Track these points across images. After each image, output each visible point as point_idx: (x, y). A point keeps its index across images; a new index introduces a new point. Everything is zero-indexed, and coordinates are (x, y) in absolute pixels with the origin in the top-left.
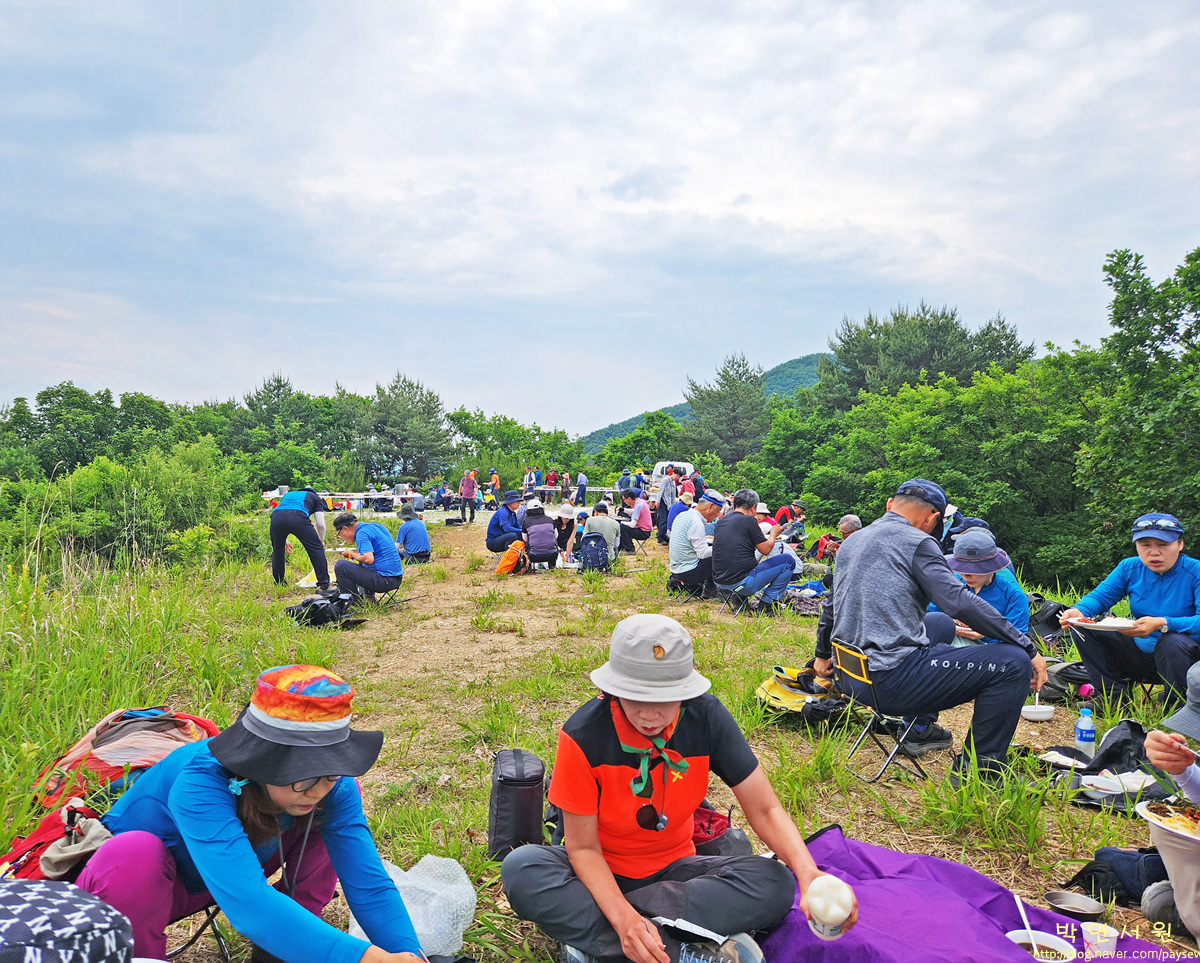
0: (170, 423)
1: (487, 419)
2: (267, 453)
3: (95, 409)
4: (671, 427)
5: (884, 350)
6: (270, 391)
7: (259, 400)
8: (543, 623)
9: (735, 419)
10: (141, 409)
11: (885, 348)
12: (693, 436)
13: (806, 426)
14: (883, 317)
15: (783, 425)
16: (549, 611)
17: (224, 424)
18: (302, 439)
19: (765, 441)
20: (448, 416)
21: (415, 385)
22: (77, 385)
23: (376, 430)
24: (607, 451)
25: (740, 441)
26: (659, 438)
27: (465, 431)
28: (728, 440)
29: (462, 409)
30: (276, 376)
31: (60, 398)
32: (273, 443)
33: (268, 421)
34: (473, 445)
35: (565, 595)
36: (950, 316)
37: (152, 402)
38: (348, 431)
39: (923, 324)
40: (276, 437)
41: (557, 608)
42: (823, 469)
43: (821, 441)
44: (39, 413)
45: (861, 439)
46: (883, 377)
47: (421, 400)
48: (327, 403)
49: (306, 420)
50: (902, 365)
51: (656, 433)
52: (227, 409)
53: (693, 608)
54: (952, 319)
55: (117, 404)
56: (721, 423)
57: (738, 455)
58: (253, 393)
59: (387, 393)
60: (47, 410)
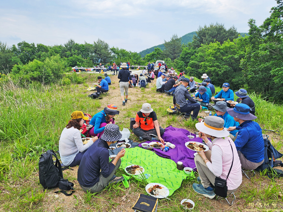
0: (48, 51)
1: (119, 50)
2: (70, 58)
3: (31, 47)
4: (160, 51)
5: (207, 34)
6: (70, 43)
7: (68, 45)
8: (134, 98)
9: (174, 50)
10: (41, 48)
11: (208, 33)
12: (165, 53)
13: (189, 51)
14: (208, 26)
15: (185, 51)
16: (135, 96)
17: (60, 50)
18: (78, 54)
19: (181, 55)
20: (110, 49)
21: (103, 41)
22: (26, 42)
23: (94, 52)
24: (146, 57)
25: (175, 55)
26: (157, 54)
27: (114, 52)
28: (172, 54)
29: (113, 47)
30: (71, 39)
31: (23, 45)
32: (71, 55)
33: (70, 50)
34: (116, 56)
35: (138, 92)
36: (222, 26)
37: (44, 46)
38: (88, 52)
39: (216, 28)
40: (72, 54)
41: (136, 95)
42: (192, 61)
43: (192, 55)
44: (18, 48)
45: (201, 55)
46: (207, 40)
47: (104, 45)
48: (83, 46)
49: (78, 50)
50: (211, 37)
51: (157, 53)
52: (60, 47)
53: (160, 95)
54: (223, 27)
55: (36, 46)
56: (171, 51)
57: (175, 58)
58: (66, 43)
59: (96, 43)
60: (20, 48)
